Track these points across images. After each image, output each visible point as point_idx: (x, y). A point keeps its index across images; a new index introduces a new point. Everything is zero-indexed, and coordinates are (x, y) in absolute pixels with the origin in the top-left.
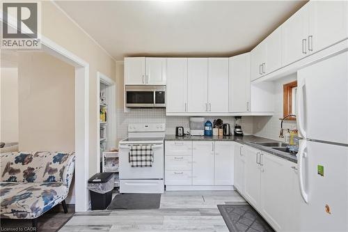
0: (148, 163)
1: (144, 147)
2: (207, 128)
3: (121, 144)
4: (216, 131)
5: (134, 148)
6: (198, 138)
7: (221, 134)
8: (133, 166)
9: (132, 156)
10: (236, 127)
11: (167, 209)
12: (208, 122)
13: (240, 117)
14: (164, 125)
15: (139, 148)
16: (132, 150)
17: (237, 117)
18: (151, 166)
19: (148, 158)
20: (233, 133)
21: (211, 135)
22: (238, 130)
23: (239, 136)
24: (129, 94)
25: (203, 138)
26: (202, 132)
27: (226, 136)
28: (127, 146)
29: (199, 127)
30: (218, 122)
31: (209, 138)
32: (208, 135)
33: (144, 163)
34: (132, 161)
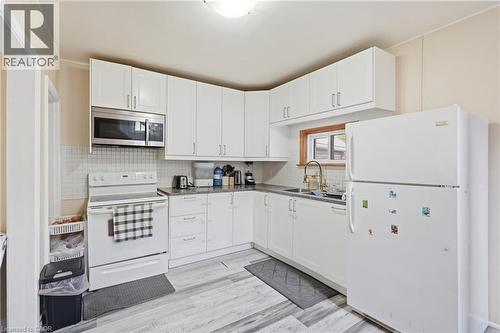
0: (146, 232)
1: (138, 209)
2: (217, 177)
3: (93, 207)
4: (226, 180)
5: (121, 211)
6: (206, 190)
7: (232, 184)
8: (118, 241)
9: (117, 224)
10: (247, 175)
11: (188, 289)
12: (217, 168)
13: (251, 163)
14: (155, 174)
15: (130, 209)
16: (117, 215)
17: (248, 163)
18: (150, 235)
19: (146, 224)
20: (243, 182)
21: (221, 186)
22: (249, 177)
23: (250, 185)
24: (98, 122)
25: (212, 189)
26: (210, 182)
27: (237, 185)
28: (105, 210)
29: (207, 175)
30: (228, 170)
31: (218, 189)
32: (217, 186)
33: (138, 233)
34: (118, 232)
